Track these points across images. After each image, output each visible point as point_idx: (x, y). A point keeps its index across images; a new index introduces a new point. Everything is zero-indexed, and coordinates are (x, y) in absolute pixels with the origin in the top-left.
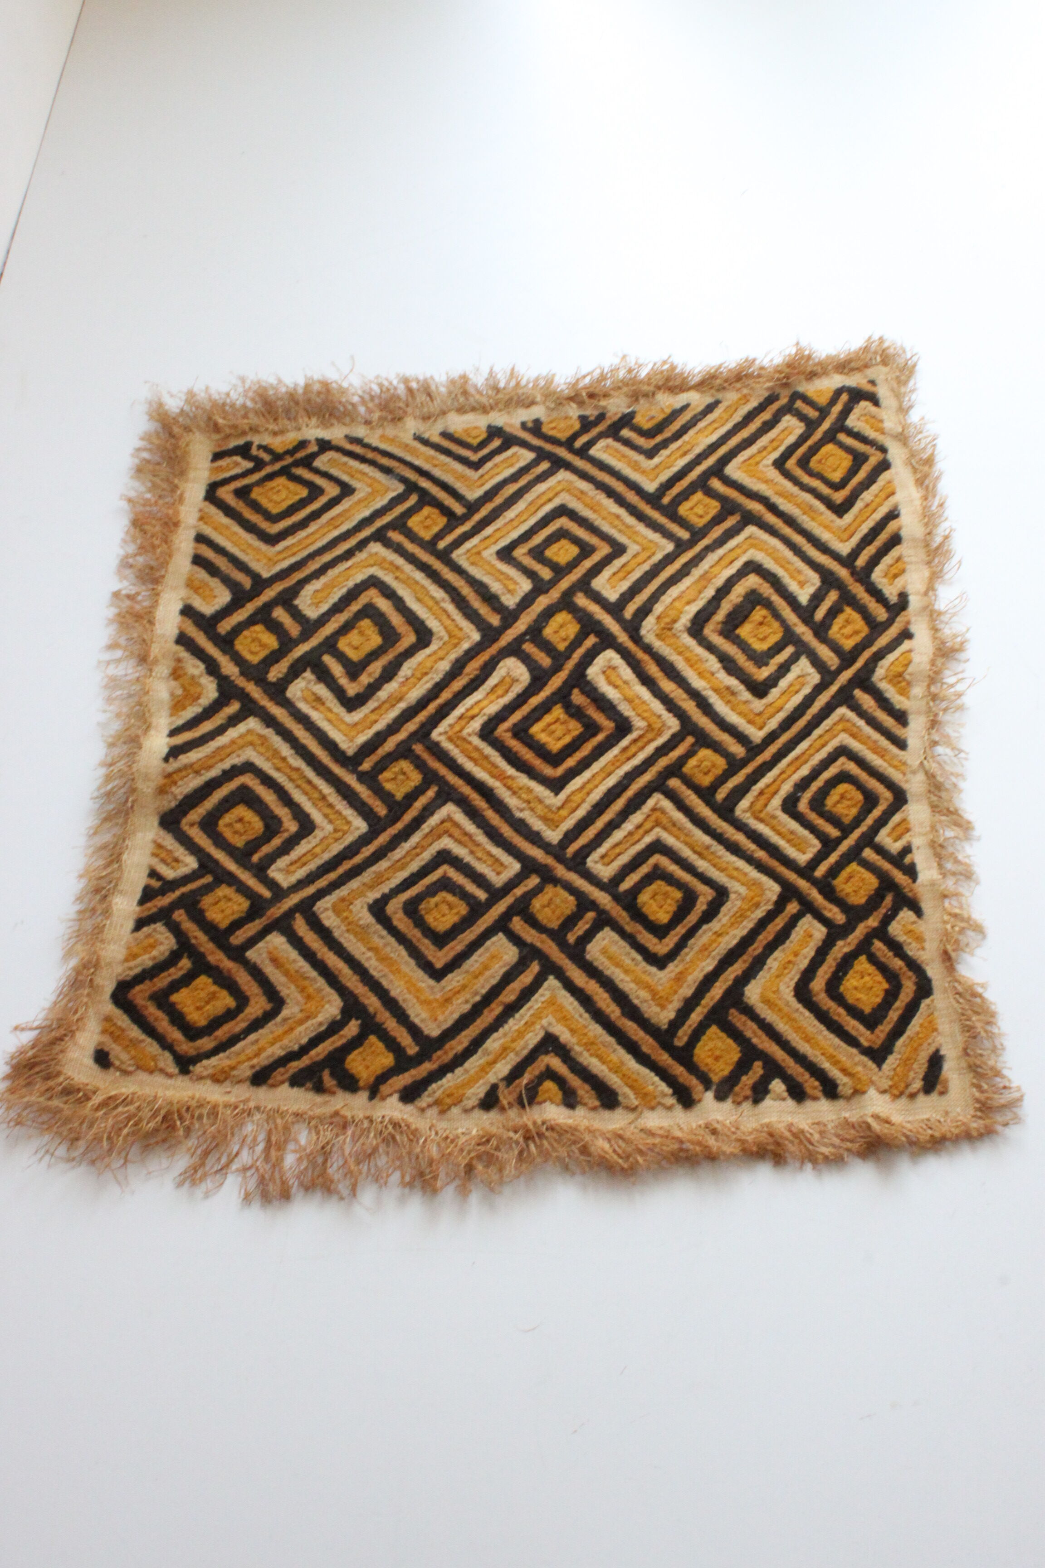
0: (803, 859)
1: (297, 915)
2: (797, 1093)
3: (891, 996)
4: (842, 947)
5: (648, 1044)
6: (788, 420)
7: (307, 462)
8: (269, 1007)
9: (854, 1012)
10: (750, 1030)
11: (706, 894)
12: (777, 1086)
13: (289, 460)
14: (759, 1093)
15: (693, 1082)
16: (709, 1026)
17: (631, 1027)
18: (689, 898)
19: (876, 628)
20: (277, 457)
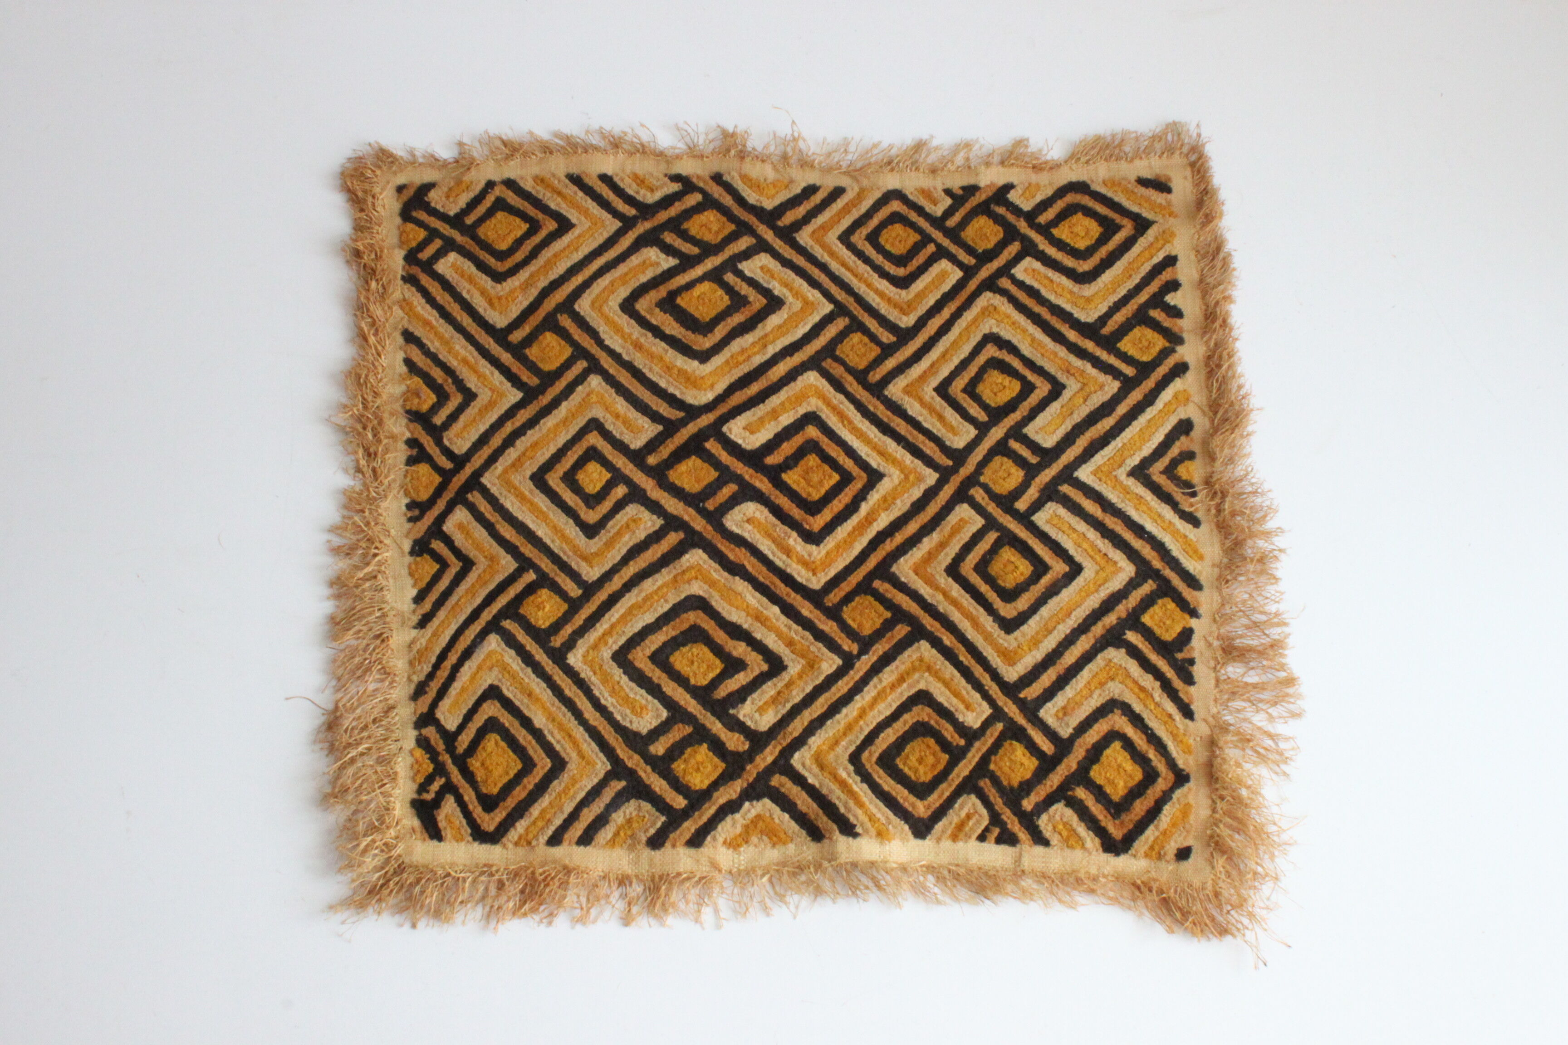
0: (957, 274)
1: (1022, 695)
2: (1173, 286)
3: (1089, 213)
4: (1043, 245)
5: (1136, 396)
6: (443, 267)
7: (450, 738)
8: (1118, 712)
9: (1102, 241)
10: (1119, 318)
11: (991, 351)
12: (1171, 299)
13: (446, 758)
14: (1176, 313)
15: (1170, 362)
16: (1118, 350)
17: (1122, 409)
18: (995, 364)
19: (709, 203)
20: (440, 769)
